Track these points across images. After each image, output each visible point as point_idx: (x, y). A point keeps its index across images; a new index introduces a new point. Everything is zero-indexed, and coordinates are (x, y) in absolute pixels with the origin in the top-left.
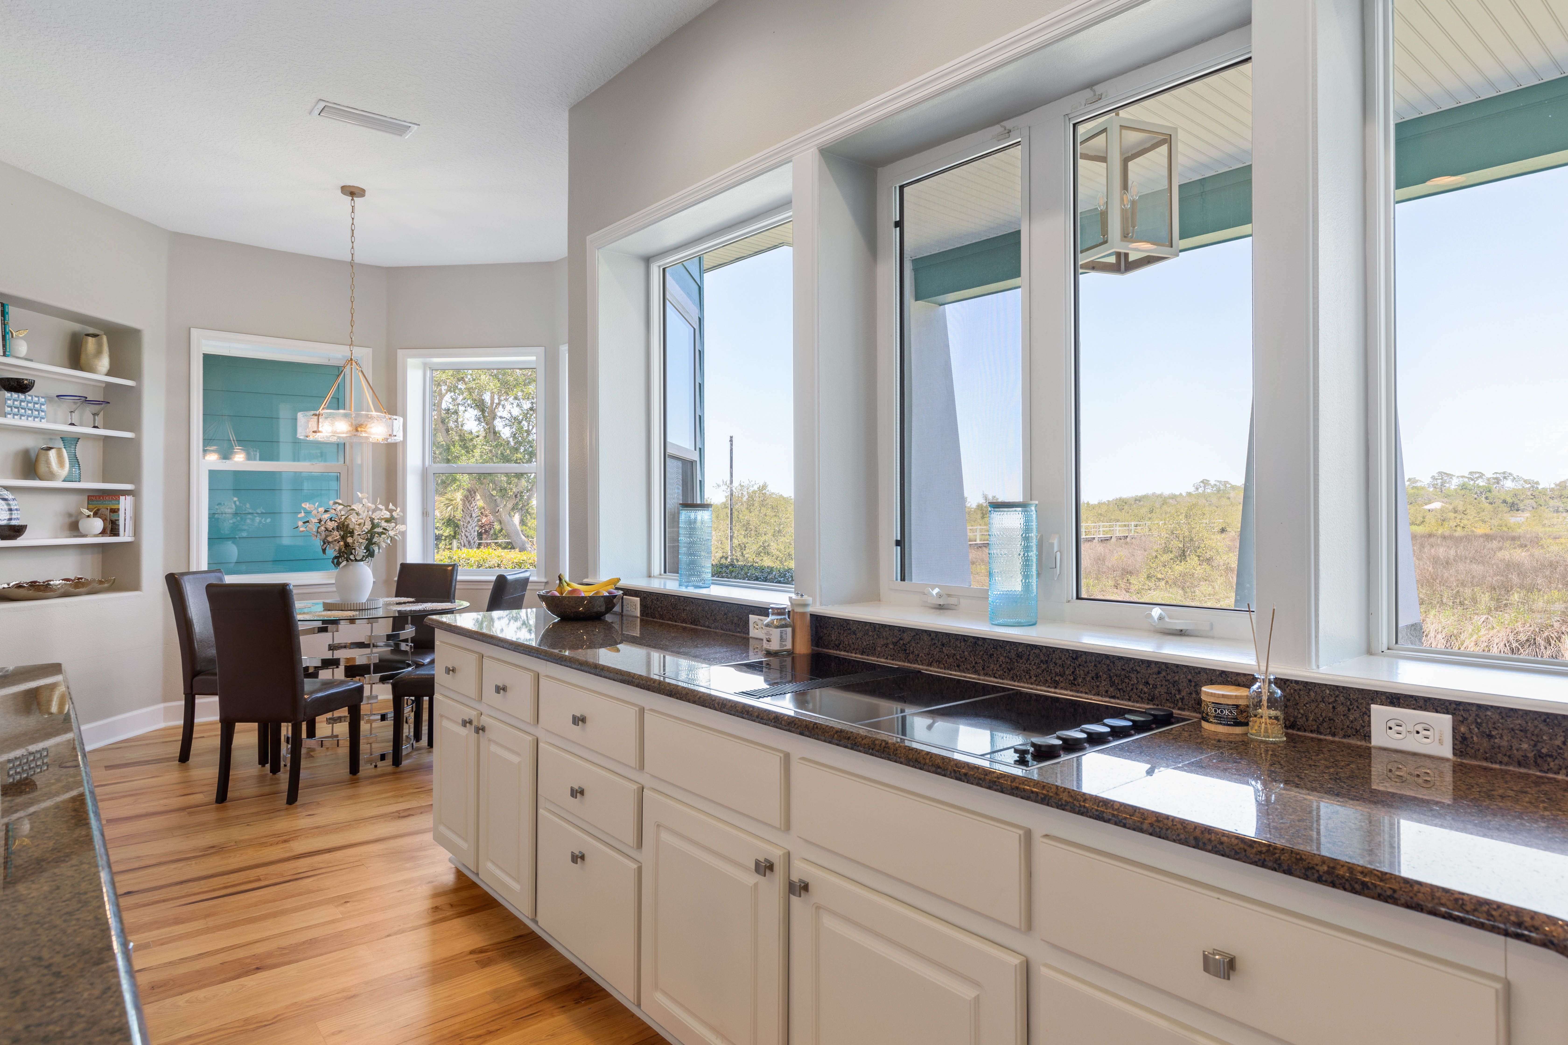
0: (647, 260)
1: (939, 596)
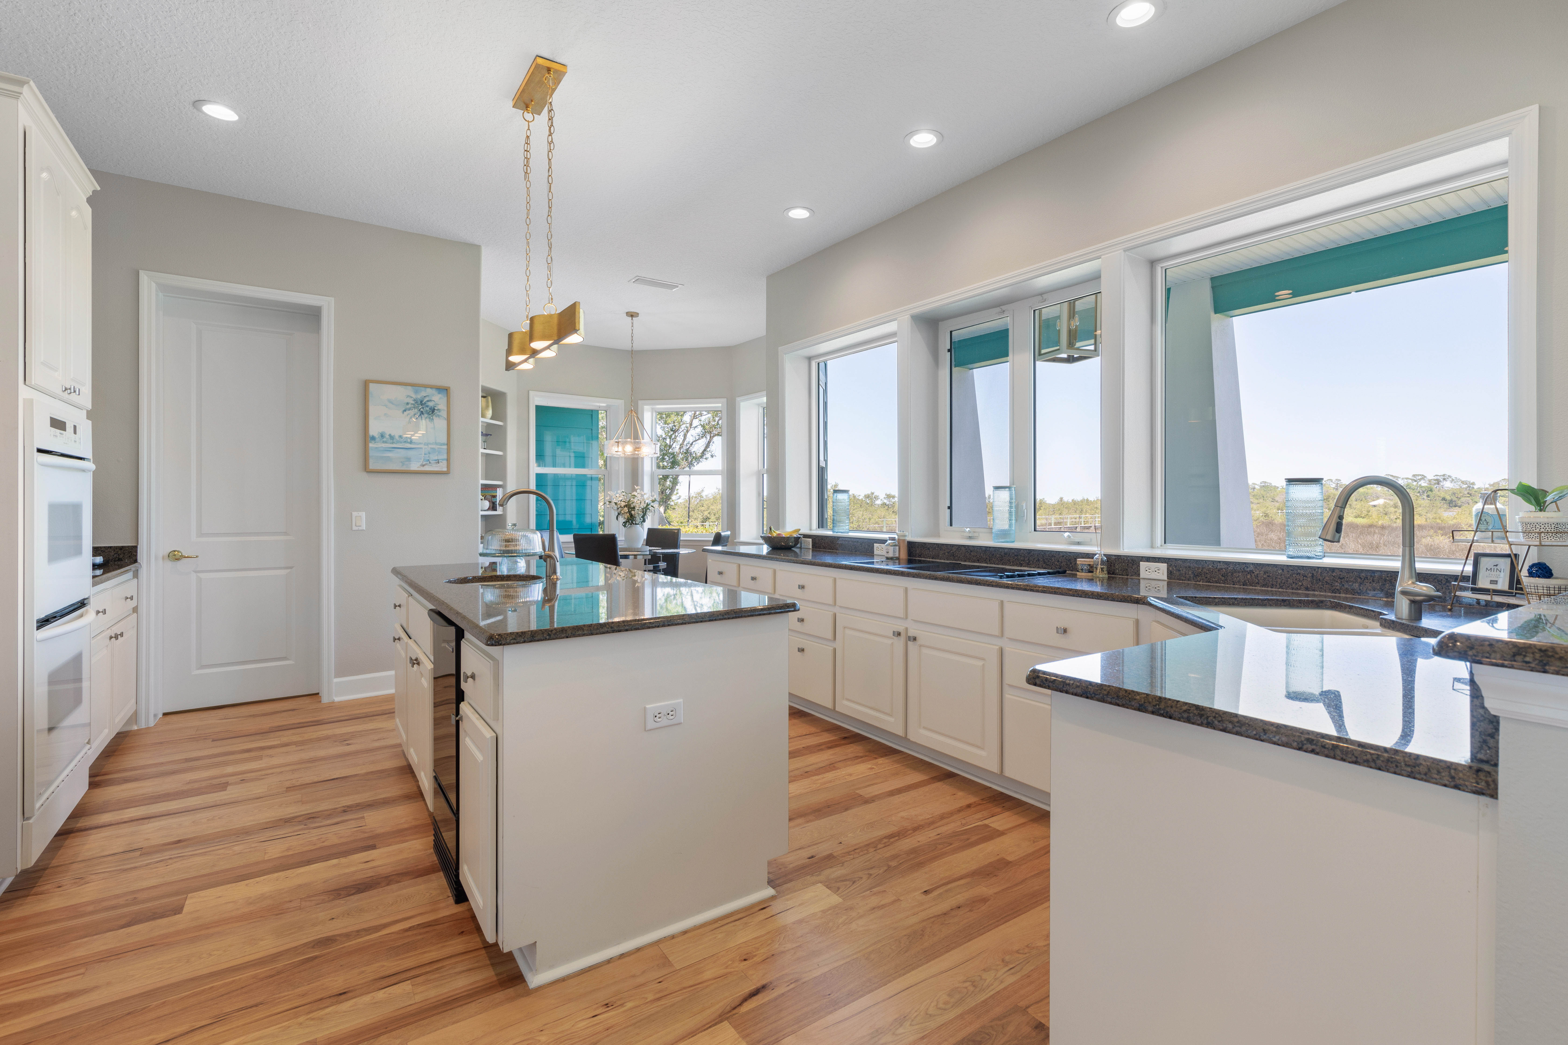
0: (810, 359)
1: (969, 532)
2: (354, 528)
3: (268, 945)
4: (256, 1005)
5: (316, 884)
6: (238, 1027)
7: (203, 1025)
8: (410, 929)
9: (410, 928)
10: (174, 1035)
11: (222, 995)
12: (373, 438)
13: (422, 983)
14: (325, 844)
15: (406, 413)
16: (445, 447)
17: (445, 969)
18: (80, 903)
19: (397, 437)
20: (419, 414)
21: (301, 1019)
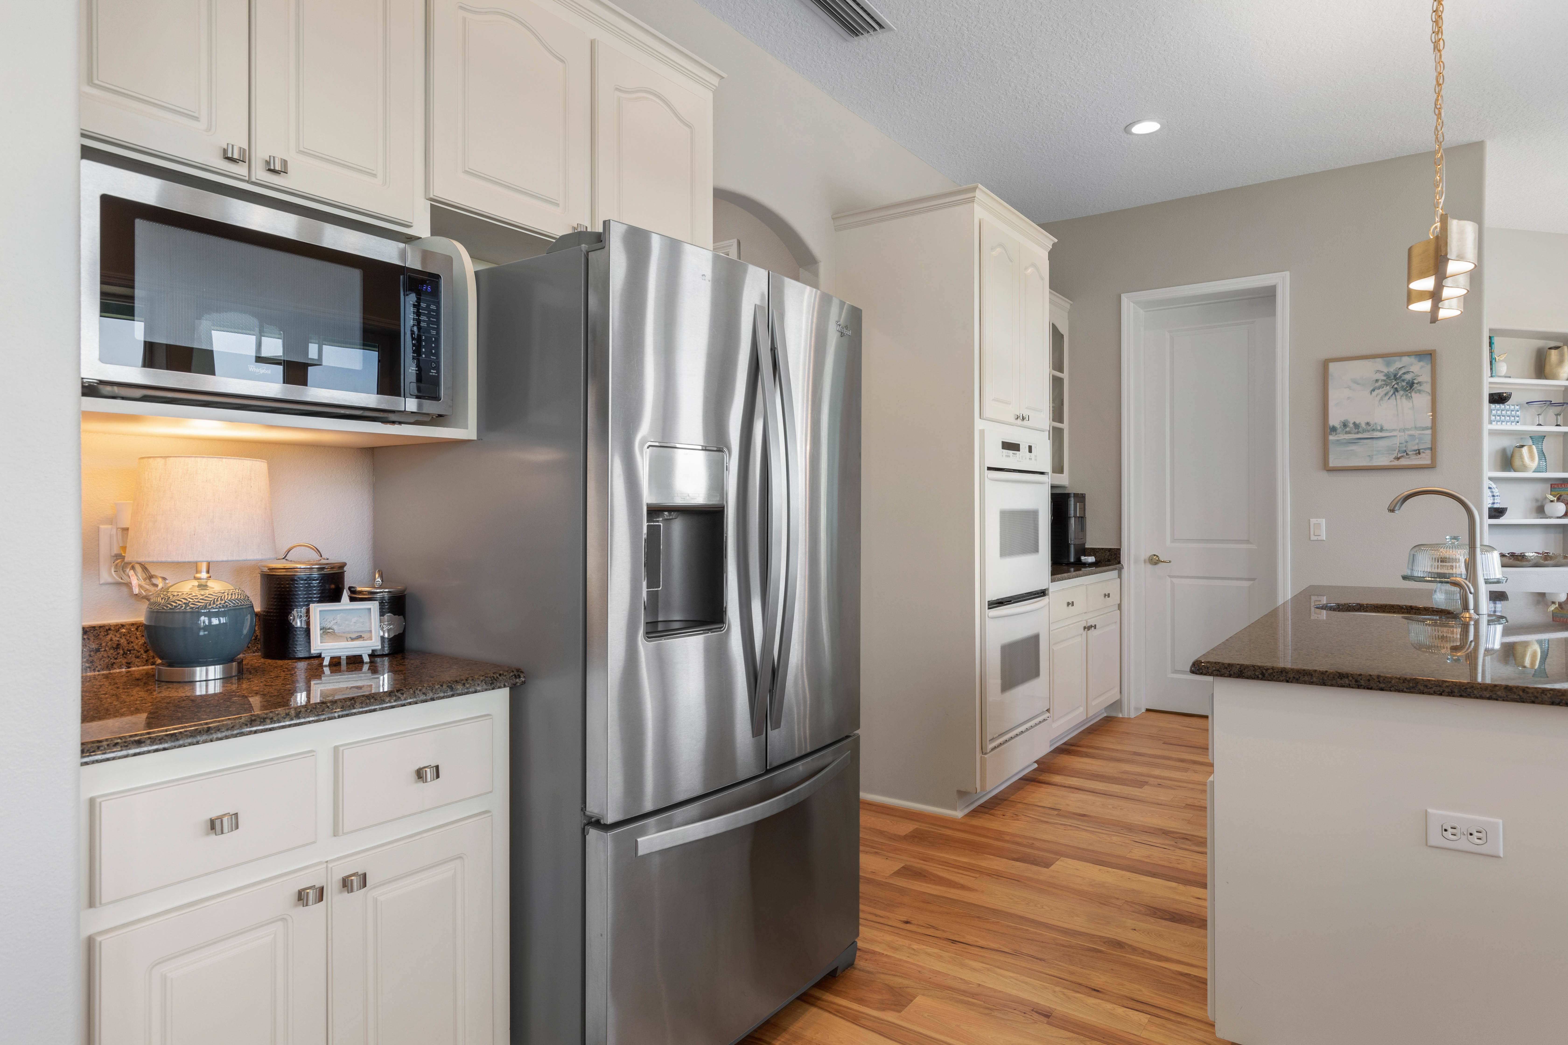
2: (1313, 538)
3: (1079, 923)
4: (1041, 960)
5: (1145, 895)
6: (1021, 966)
7: (1006, 951)
8: (1182, 974)
9: (1187, 974)
10: (989, 947)
11: (1029, 939)
12: (1334, 429)
13: (1158, 1024)
14: (1180, 866)
15: (1374, 393)
16: (1429, 432)
17: (1187, 1027)
18: (1005, 832)
19: (1363, 425)
20: (1392, 392)
21: (1058, 989)
